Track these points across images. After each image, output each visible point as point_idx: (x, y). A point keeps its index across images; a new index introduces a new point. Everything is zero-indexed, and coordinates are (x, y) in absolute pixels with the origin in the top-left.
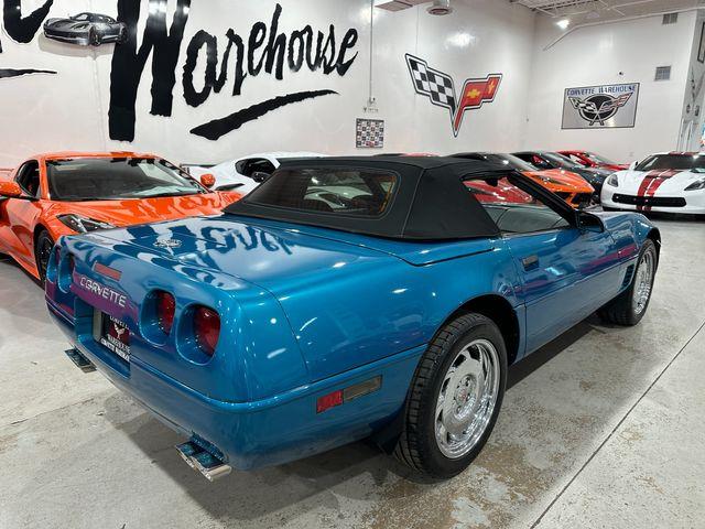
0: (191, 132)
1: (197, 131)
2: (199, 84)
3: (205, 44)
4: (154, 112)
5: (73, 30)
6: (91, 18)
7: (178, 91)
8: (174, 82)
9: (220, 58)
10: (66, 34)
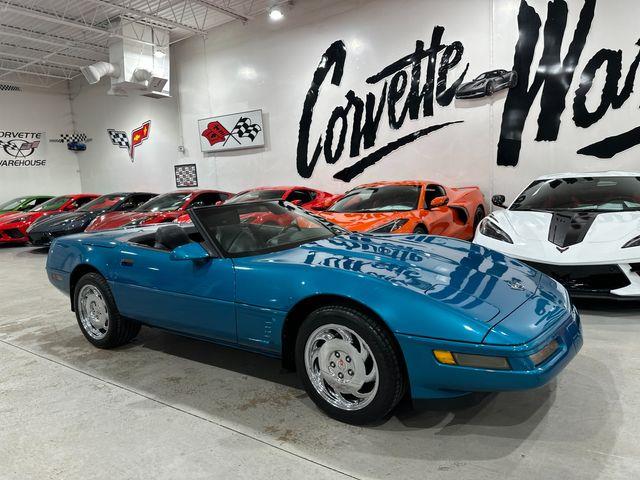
0: (579, 152)
1: (585, 151)
2: (592, 103)
3: (606, 62)
4: (539, 139)
5: (475, 89)
6: (489, 75)
7: (567, 115)
8: (563, 107)
9: (625, 71)
10: (469, 93)
